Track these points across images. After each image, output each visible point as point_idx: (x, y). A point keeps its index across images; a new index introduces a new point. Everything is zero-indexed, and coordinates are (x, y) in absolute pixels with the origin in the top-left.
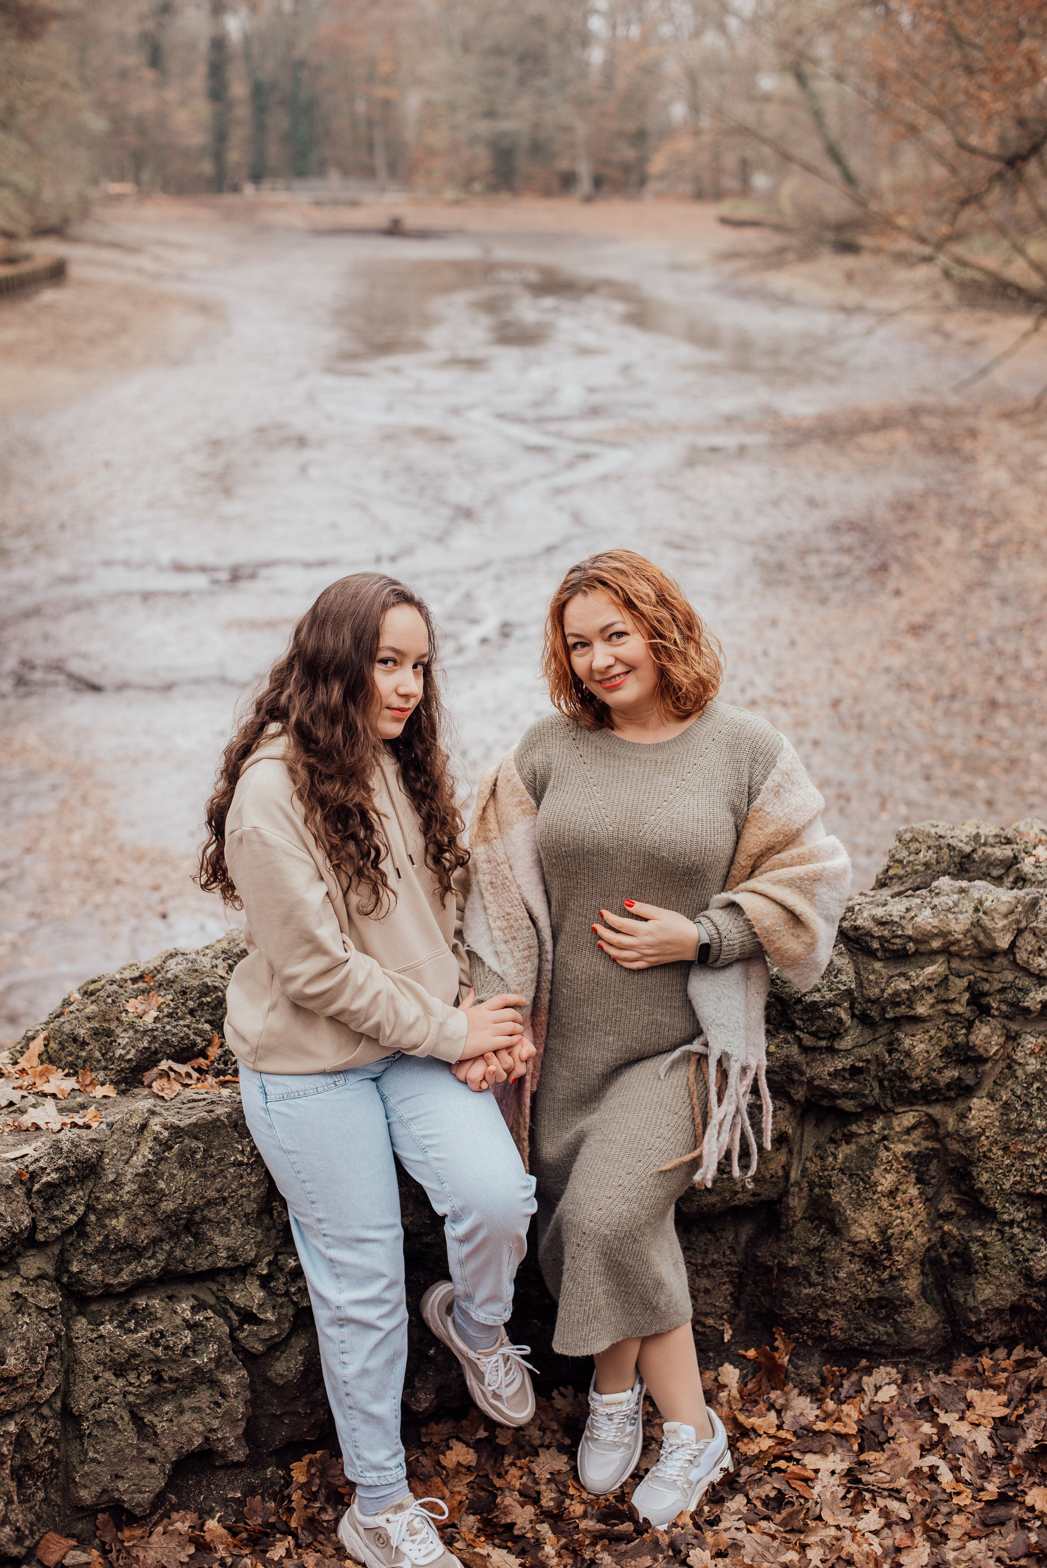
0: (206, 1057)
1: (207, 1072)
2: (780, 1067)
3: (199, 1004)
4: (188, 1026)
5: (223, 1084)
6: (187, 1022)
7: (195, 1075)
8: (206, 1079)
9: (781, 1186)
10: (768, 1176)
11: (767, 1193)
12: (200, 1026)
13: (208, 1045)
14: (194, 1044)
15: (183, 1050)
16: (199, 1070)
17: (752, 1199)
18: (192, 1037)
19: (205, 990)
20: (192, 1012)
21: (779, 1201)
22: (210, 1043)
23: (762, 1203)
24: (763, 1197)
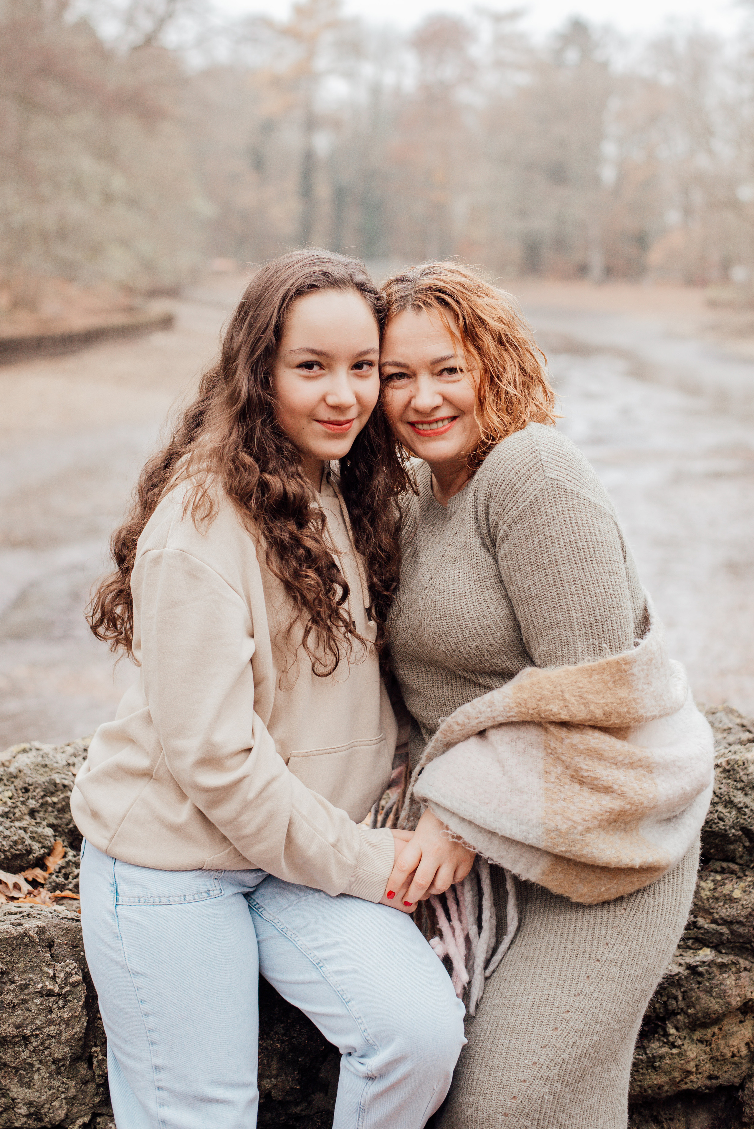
0: (44, 867)
1: (42, 885)
2: (747, 917)
3: (42, 805)
4: (25, 829)
5: (58, 900)
6: (23, 824)
7: (26, 887)
8: (39, 894)
9: (744, 1068)
10: (729, 1055)
11: (726, 1076)
12: (40, 830)
13: (49, 854)
14: (30, 852)
15: (15, 857)
16: (35, 884)
17: (708, 1083)
18: (28, 841)
19: (52, 788)
20: (32, 813)
21: (742, 1086)
22: (50, 852)
23: (720, 1088)
24: (721, 1081)
